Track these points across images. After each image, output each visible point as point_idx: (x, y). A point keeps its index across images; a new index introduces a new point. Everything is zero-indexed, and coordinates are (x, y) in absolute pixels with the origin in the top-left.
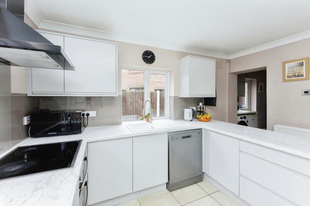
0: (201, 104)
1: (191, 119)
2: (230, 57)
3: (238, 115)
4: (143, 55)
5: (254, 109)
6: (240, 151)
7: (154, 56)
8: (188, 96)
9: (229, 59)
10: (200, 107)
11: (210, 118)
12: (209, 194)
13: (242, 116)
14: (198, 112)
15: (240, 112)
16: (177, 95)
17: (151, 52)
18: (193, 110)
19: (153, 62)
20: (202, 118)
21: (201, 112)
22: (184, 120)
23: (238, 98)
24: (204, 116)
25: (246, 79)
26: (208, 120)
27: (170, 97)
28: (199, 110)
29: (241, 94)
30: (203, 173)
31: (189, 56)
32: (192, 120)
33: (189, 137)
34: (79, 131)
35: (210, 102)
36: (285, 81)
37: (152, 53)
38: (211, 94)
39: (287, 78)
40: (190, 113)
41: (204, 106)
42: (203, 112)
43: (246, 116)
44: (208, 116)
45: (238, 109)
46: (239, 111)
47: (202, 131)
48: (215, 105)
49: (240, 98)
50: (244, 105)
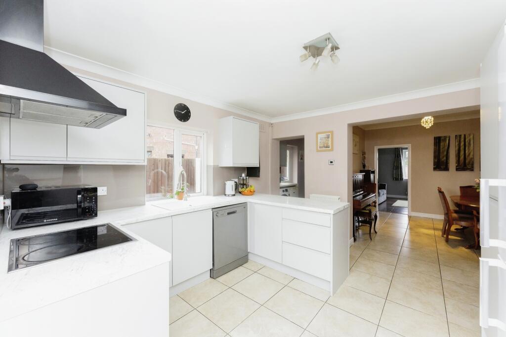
0: (243, 175)
1: (234, 193)
2: (273, 121)
3: (281, 188)
4: (175, 109)
5: (295, 181)
6: (283, 219)
7: (189, 112)
8: (231, 165)
9: (272, 122)
10: (243, 179)
11: (254, 191)
12: (255, 271)
13: (284, 189)
14: (241, 184)
15: (283, 184)
16: (216, 164)
17: (185, 105)
18: (236, 182)
19: (188, 119)
20: (246, 191)
21: (244, 185)
22: (225, 195)
23: (280, 168)
24: (247, 189)
25: (288, 145)
26: (252, 193)
27: (207, 166)
28: (242, 183)
29: (282, 164)
30: (248, 252)
31: (232, 117)
32: (234, 195)
33: (234, 212)
34: (94, 215)
35: (253, 172)
36: (318, 151)
37: (187, 107)
38: (254, 163)
39: (320, 148)
40: (232, 186)
41: (247, 177)
42: (245, 184)
43: (288, 188)
44: (252, 189)
45: (280, 182)
46: (281, 183)
47: (247, 205)
48: (259, 176)
49: (282, 168)
50: (286, 177)
